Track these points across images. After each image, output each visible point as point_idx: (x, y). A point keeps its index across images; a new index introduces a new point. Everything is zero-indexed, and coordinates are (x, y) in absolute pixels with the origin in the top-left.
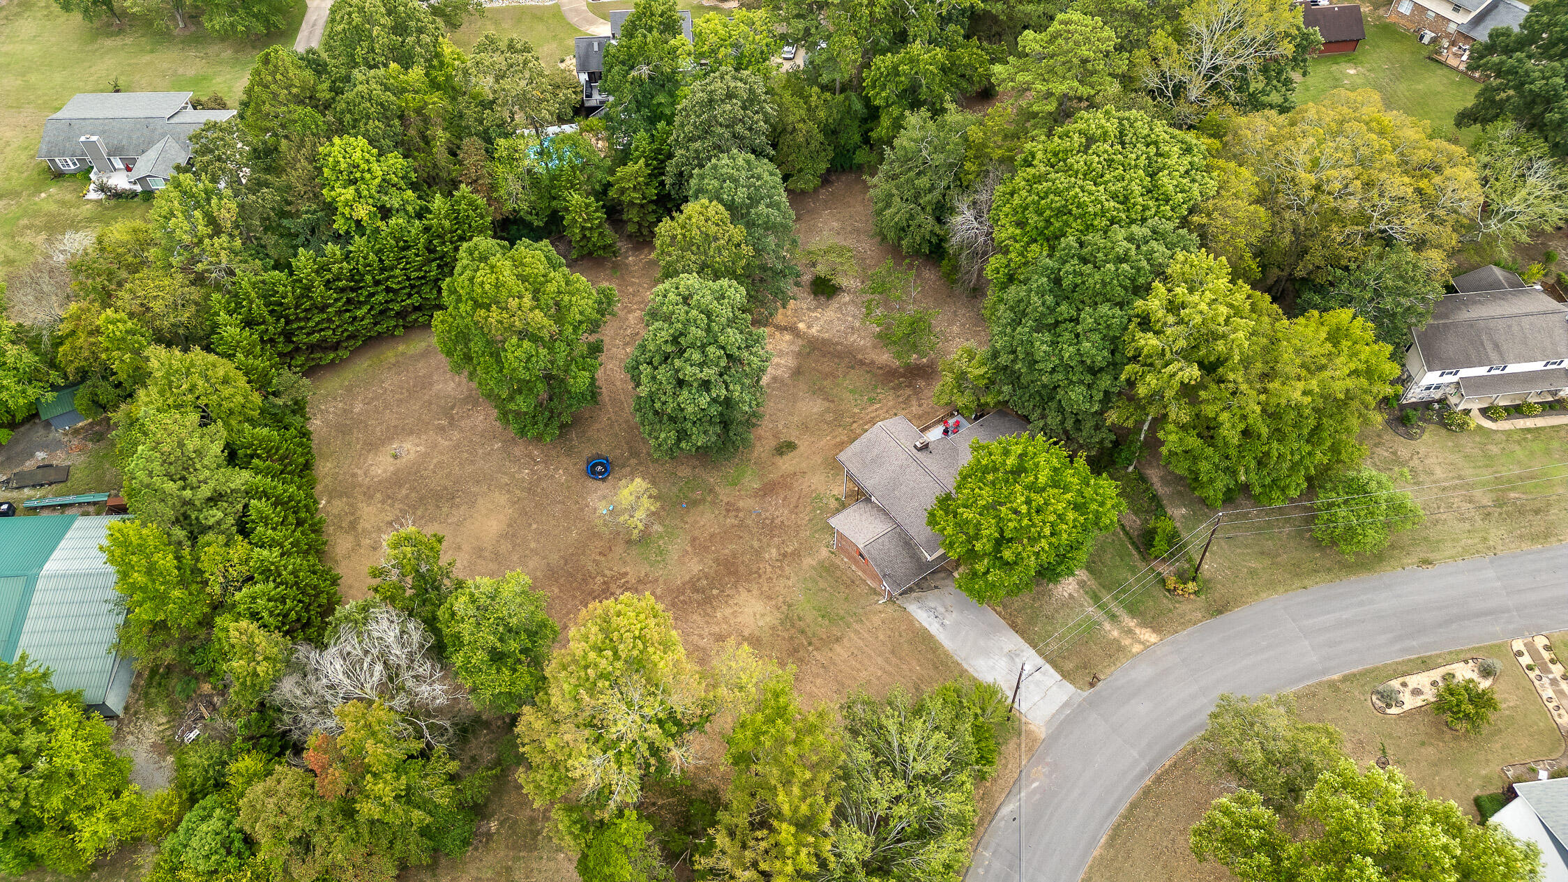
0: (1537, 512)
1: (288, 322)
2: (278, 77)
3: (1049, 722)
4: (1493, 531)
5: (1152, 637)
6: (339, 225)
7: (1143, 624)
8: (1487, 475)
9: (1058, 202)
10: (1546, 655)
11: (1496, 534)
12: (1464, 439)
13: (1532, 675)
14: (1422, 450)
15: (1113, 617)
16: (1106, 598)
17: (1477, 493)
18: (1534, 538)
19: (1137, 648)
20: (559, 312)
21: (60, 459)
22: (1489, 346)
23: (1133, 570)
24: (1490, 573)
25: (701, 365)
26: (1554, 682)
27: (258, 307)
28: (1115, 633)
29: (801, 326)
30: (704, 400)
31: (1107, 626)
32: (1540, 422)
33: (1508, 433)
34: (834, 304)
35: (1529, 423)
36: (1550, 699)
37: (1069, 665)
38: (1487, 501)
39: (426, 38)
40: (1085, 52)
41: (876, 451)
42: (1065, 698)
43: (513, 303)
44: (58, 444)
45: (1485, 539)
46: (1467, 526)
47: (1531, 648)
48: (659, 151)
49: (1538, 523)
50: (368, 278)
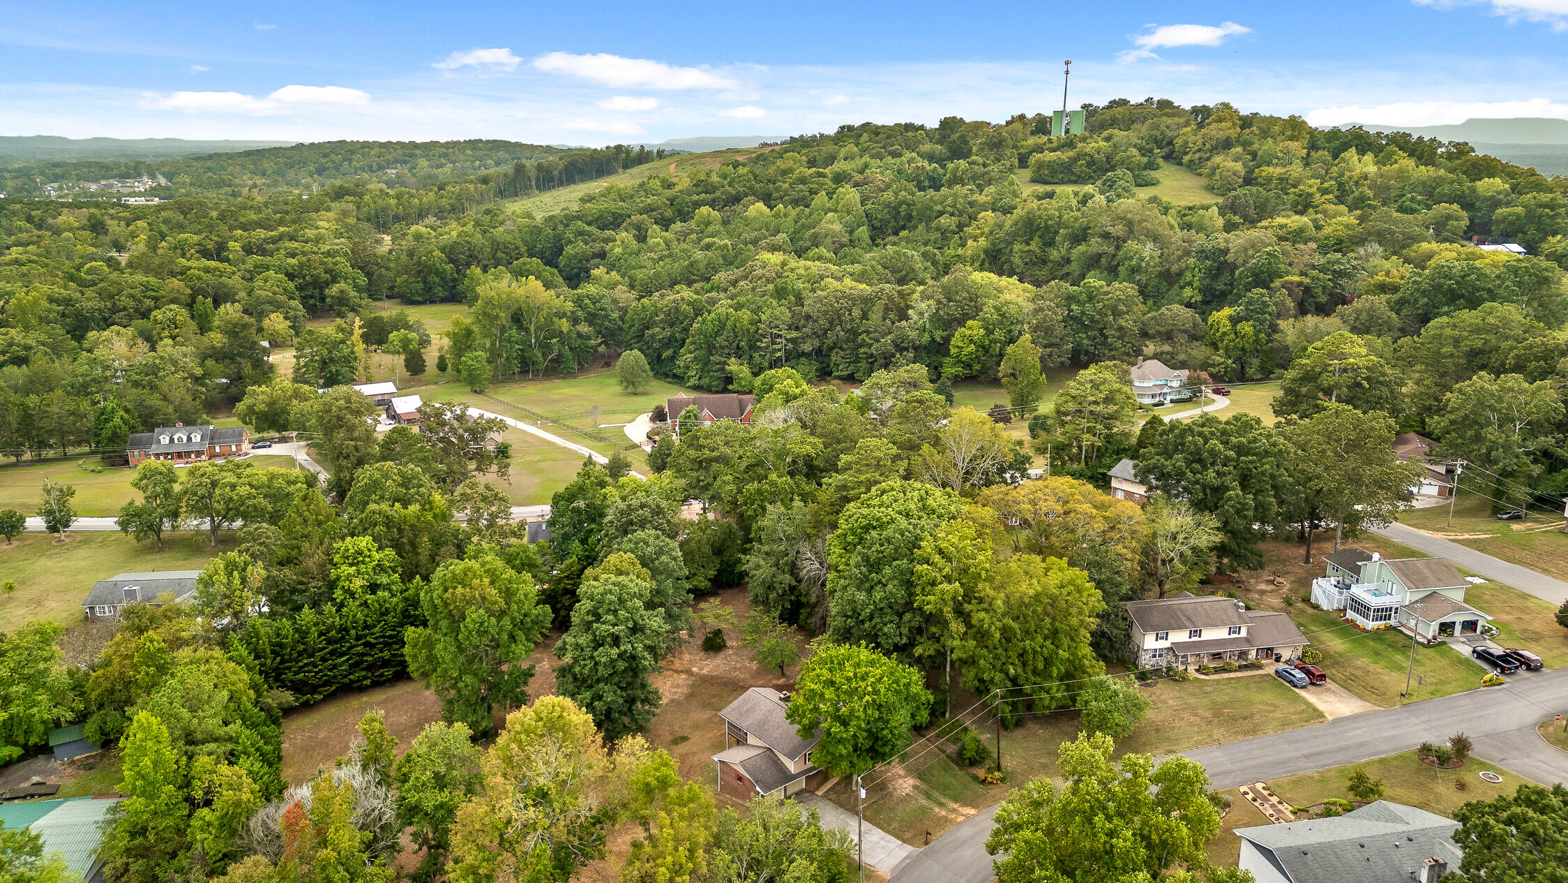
0: (1245, 718)
1: (283, 661)
2: (312, 507)
3: (893, 871)
4: (1215, 731)
5: (973, 812)
6: (338, 594)
7: (965, 805)
8: (1205, 701)
9: (865, 522)
10: (1266, 793)
11: (1217, 733)
12: (1186, 685)
13: (1257, 804)
14: (1158, 692)
15: (941, 805)
16: (935, 794)
17: (1201, 712)
18: (1246, 733)
19: (960, 819)
20: (508, 594)
21: (52, 780)
22: (1184, 619)
23: (954, 776)
24: (1218, 754)
25: (614, 625)
26: (1273, 806)
27: (264, 644)
28: (944, 813)
29: (695, 669)
30: (614, 652)
31: (937, 810)
32: (1239, 674)
33: (1218, 681)
34: (721, 655)
35: (1232, 675)
36: (1272, 815)
37: (908, 835)
38: (1208, 714)
39: (423, 490)
40: (877, 454)
41: (749, 705)
42: (905, 854)
43: (476, 582)
44: (53, 771)
45: (1210, 736)
46: (1196, 729)
47: (1253, 790)
48: (588, 557)
49: (1248, 725)
50: (353, 632)
